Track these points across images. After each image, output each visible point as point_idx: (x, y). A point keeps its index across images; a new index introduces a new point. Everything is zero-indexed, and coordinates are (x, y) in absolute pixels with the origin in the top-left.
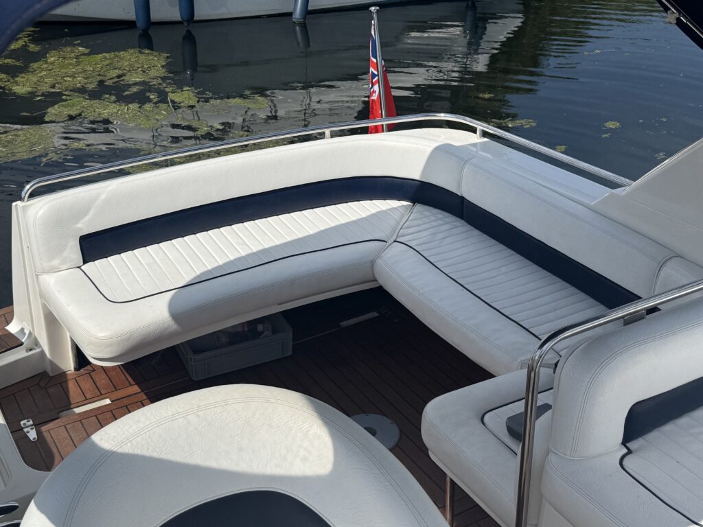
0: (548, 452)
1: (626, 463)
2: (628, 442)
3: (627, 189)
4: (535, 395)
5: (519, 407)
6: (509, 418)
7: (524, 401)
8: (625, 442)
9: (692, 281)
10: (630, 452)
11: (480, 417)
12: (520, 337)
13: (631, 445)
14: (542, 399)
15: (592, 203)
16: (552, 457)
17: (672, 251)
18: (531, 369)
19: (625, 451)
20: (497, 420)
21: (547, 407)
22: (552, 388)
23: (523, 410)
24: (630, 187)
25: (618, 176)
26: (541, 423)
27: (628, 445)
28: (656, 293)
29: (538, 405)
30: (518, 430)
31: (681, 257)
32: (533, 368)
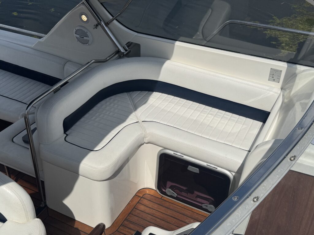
0: (40, 144)
1: (67, 139)
2: (66, 132)
3: (44, 38)
4: (29, 126)
5: (25, 132)
6: (23, 137)
7: (26, 130)
8: (65, 132)
9: (76, 70)
10: (67, 135)
11: (12, 140)
12: (19, 105)
13: (67, 133)
14: (32, 127)
15: (33, 46)
16: (42, 146)
17: (66, 59)
18: (25, 118)
19: (66, 135)
20: (19, 139)
21: (35, 129)
22: (35, 122)
23: (26, 133)
24: (46, 37)
25: (39, 34)
26: (34, 136)
27: (66, 133)
28: (65, 77)
29: (32, 130)
30: (27, 140)
31: (70, 61)
32: (26, 117)
